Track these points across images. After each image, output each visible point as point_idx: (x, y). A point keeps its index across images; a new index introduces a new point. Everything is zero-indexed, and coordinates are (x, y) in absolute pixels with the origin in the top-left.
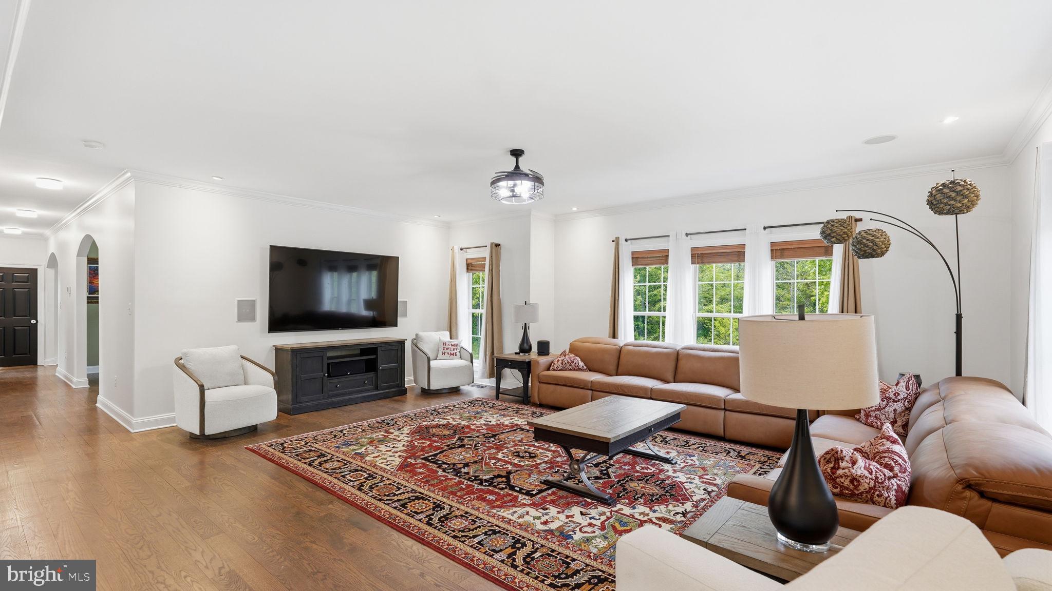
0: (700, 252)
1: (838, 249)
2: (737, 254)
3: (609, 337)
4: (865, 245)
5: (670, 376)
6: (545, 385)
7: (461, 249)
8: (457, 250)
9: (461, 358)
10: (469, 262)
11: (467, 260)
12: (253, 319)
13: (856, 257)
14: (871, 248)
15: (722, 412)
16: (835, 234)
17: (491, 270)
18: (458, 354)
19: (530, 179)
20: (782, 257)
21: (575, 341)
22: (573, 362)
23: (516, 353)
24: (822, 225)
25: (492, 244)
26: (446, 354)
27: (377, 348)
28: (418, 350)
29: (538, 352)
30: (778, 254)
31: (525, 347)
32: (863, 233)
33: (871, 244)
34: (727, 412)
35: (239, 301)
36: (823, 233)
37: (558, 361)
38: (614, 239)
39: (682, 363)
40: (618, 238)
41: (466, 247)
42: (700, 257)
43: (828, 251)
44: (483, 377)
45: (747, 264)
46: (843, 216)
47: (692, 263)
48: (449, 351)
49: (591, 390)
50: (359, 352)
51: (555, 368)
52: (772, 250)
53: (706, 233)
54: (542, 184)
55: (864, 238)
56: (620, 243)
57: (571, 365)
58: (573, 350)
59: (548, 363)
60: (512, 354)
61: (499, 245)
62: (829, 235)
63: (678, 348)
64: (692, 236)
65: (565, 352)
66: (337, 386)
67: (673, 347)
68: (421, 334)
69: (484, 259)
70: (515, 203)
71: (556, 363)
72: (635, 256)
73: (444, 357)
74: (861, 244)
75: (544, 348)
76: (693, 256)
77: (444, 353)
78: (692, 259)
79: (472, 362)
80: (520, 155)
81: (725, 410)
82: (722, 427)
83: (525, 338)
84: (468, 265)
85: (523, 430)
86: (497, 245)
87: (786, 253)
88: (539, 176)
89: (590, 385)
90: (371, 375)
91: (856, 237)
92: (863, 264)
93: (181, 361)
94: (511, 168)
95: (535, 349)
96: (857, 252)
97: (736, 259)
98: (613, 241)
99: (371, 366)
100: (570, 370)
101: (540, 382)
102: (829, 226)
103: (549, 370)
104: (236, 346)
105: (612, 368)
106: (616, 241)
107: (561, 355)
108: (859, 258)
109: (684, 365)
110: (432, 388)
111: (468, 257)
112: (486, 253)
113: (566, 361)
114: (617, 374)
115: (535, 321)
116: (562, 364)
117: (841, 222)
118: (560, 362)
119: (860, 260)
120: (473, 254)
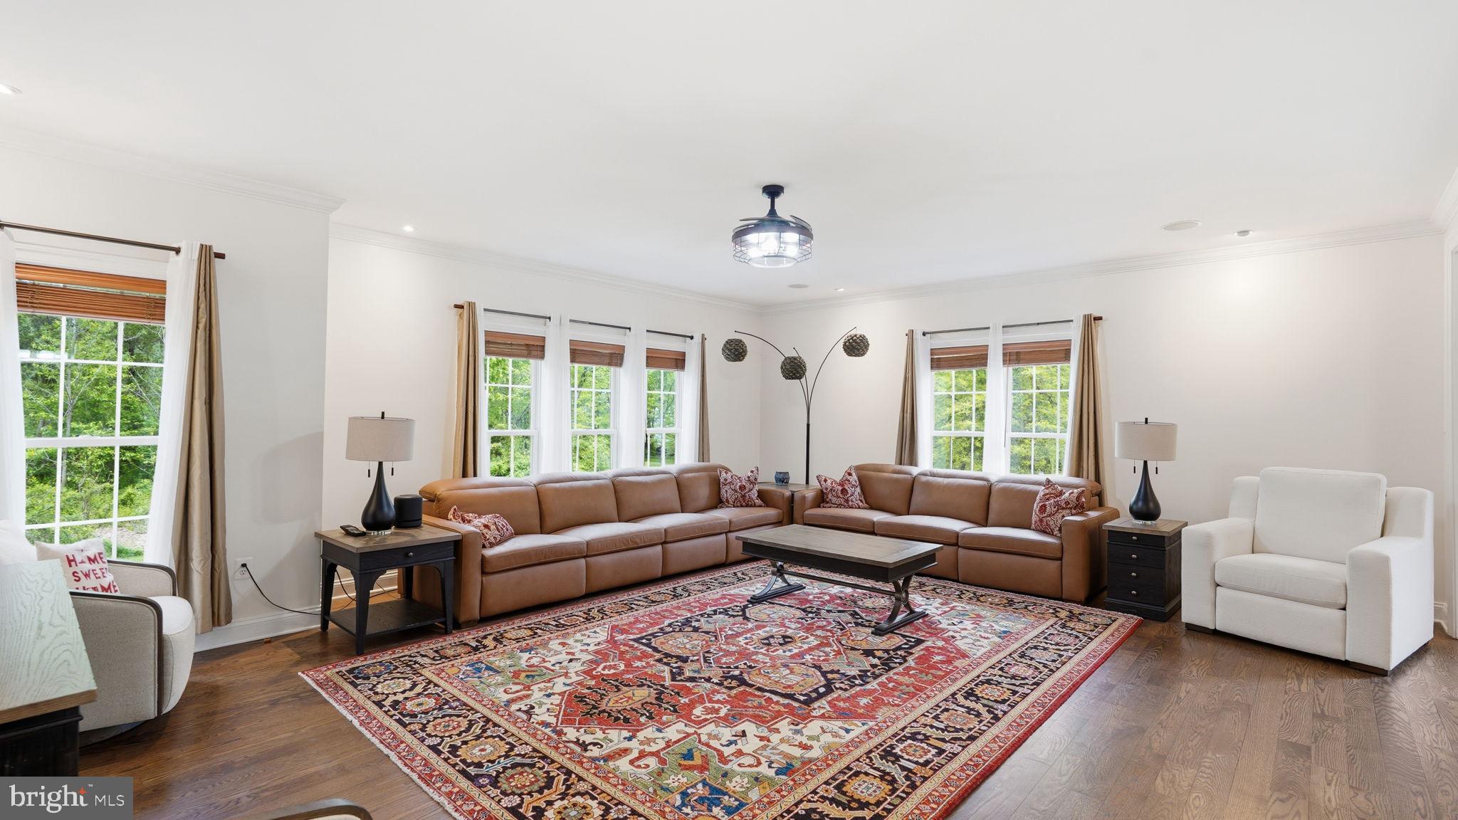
19: (792, 229)
54: (811, 236)
70: (768, 267)
80: (777, 194)
88: (805, 225)
94: (763, 212)
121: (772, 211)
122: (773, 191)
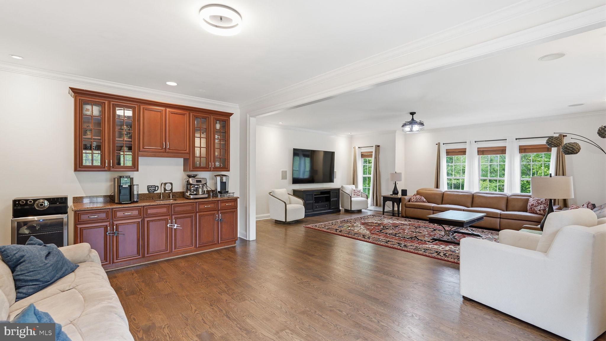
0: (482, 150)
1: (554, 150)
2: (502, 151)
3: (435, 188)
4: (568, 149)
5: (470, 204)
6: (408, 208)
7: (359, 148)
8: (357, 148)
9: (362, 197)
10: (362, 153)
11: (361, 152)
12: (286, 179)
13: (563, 154)
14: (571, 151)
15: (499, 219)
16: (553, 144)
17: (376, 158)
18: (361, 195)
20: (525, 152)
21: (419, 190)
22: (421, 199)
23: (391, 195)
24: (548, 138)
25: (376, 145)
26: (355, 195)
27: (330, 191)
28: (344, 193)
29: (402, 194)
30: (523, 151)
31: (395, 192)
32: (567, 144)
33: (571, 149)
34: (501, 219)
35: (282, 171)
36: (547, 142)
37: (414, 198)
38: (437, 143)
39: (475, 199)
40: (439, 143)
41: (361, 147)
42: (481, 152)
43: (549, 150)
44: (372, 206)
45: (507, 155)
46: (557, 135)
47: (478, 155)
48: (356, 194)
49: (433, 210)
50: (320, 193)
51: (413, 201)
52: (520, 149)
53: (486, 141)
54: (424, 125)
55: (568, 146)
56: (441, 145)
57: (420, 200)
58: (418, 193)
59: (409, 199)
60: (389, 195)
61: (379, 146)
62: (551, 144)
63: (473, 193)
64: (478, 142)
65: (415, 194)
66: (317, 207)
67: (470, 192)
68: (344, 186)
69: (372, 152)
71: (413, 199)
72: (447, 151)
73: (354, 196)
74: (567, 149)
75: (404, 192)
76: (478, 151)
77: (354, 195)
78: (478, 153)
79: (367, 199)
80: (414, 114)
81: (500, 218)
82: (499, 225)
83: (395, 188)
84: (362, 155)
85: (407, 225)
86: (378, 146)
87: (527, 150)
89: (432, 208)
90: (328, 203)
91: (564, 146)
92: (567, 157)
93: (271, 194)
94: (410, 120)
95: (400, 193)
96: (564, 152)
97: (501, 153)
98: (437, 144)
99: (328, 199)
100: (420, 202)
101: (406, 207)
102: (551, 140)
103: (410, 202)
104: (285, 189)
105: (440, 201)
106: (438, 144)
107: (413, 196)
108: (566, 154)
109: (476, 200)
110: (352, 209)
111: (362, 151)
112: (373, 150)
113: (418, 198)
114: (442, 204)
115: (400, 180)
116: (416, 199)
117: (556, 138)
118: (415, 198)
119: (566, 156)
120: (364, 150)
121: (413, 119)
122: (412, 114)
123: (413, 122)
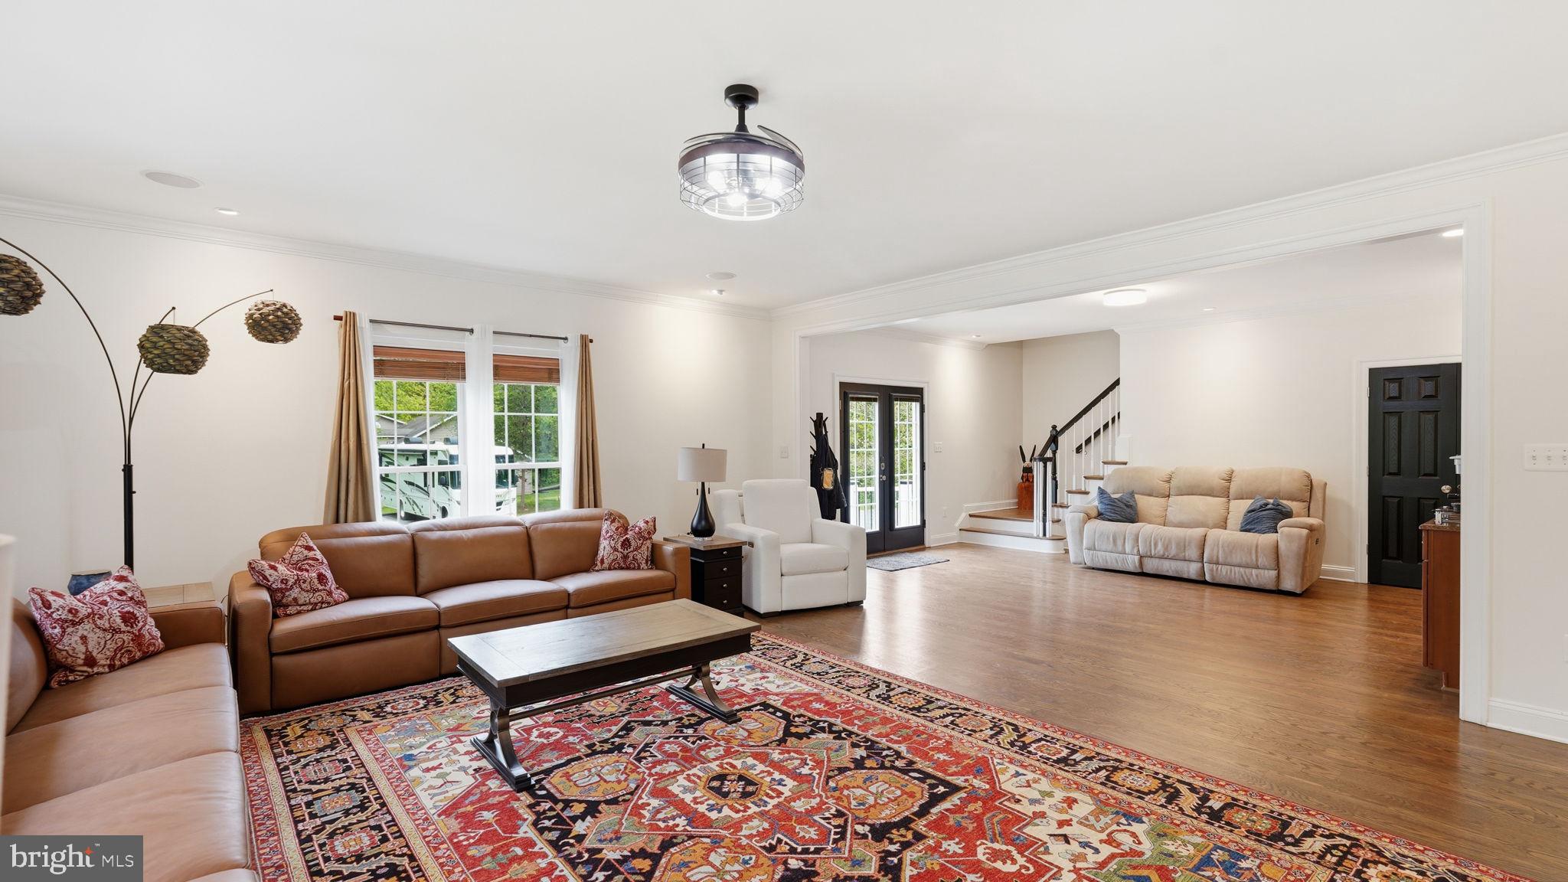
80: (749, 101)
121: (742, 126)
122: (742, 96)
123: (741, 140)
